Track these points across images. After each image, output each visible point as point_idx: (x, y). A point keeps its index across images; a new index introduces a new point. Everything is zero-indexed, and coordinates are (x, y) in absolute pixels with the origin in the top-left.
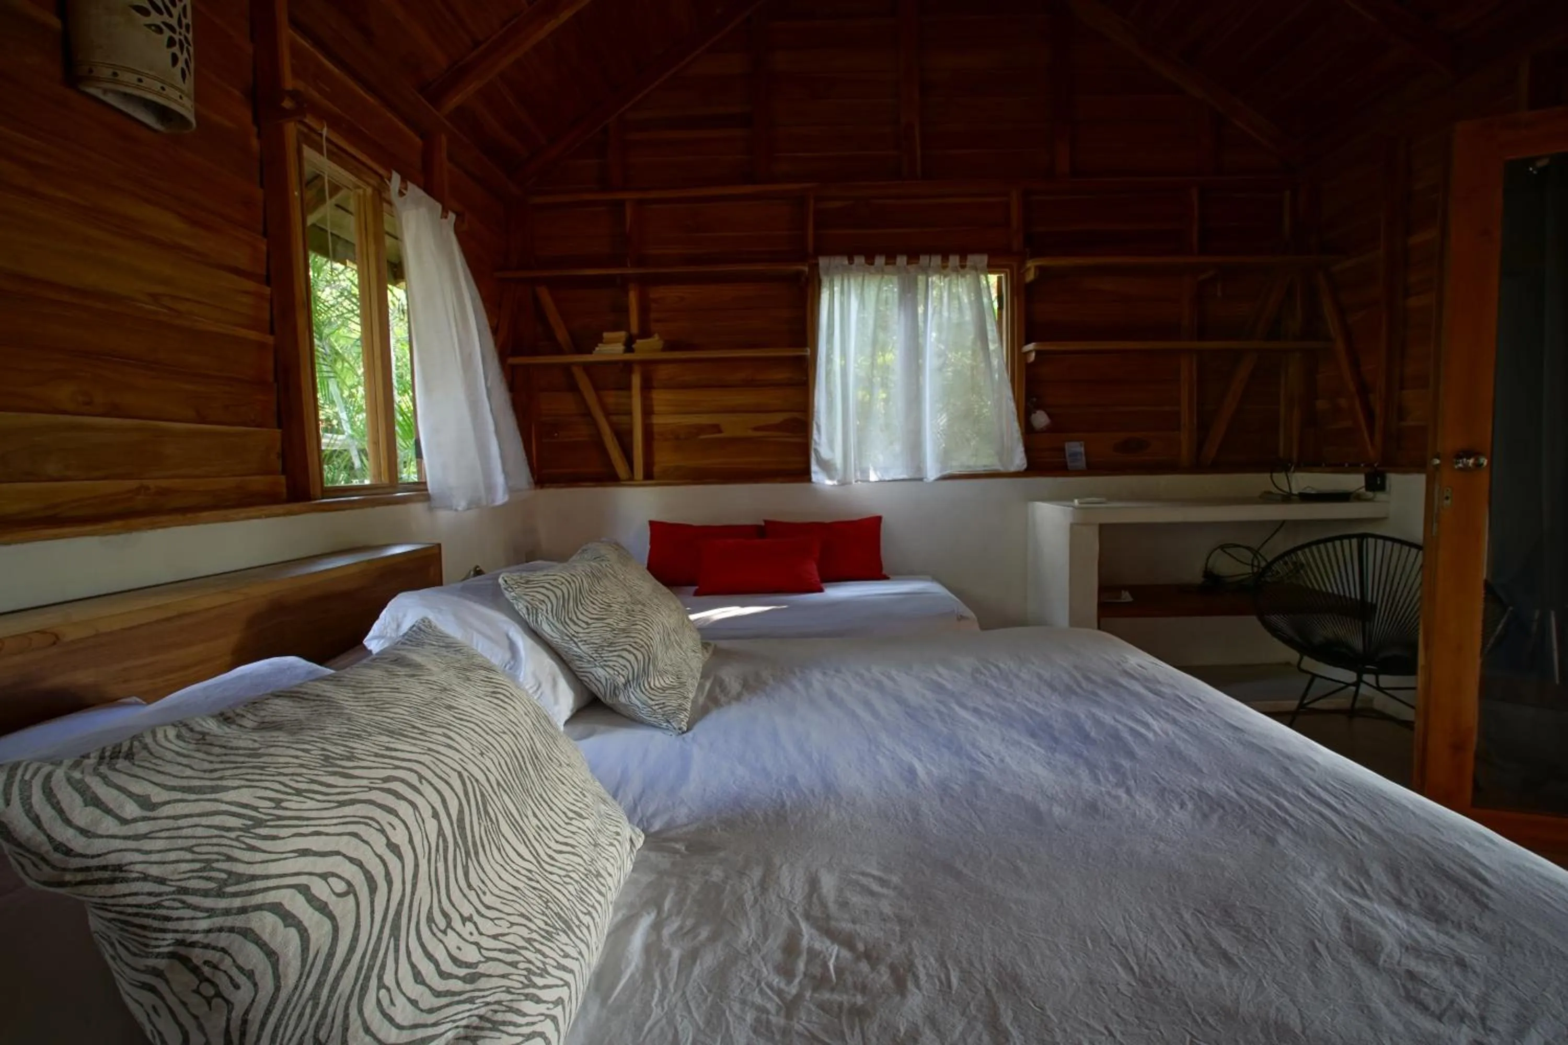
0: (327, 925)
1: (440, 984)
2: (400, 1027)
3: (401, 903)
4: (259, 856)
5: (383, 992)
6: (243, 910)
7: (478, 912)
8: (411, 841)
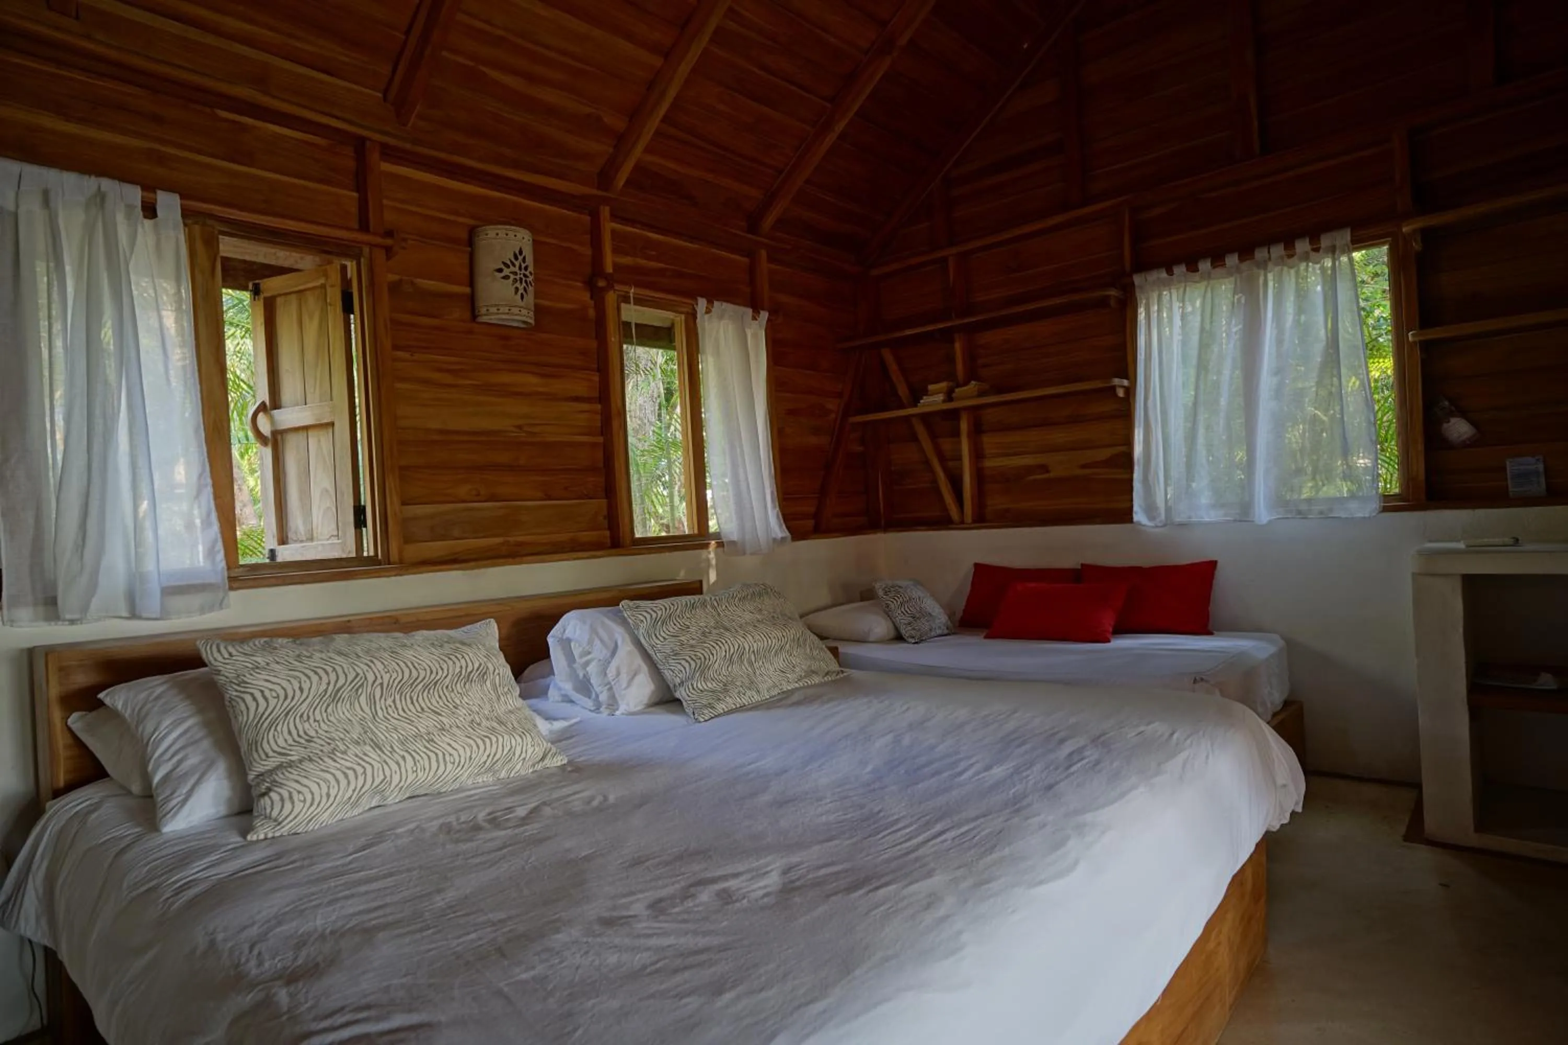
0: (265, 705)
1: (297, 739)
2: (278, 746)
3: (294, 706)
4: (251, 677)
5: (276, 733)
6: (244, 692)
7: (323, 721)
8: (310, 689)
